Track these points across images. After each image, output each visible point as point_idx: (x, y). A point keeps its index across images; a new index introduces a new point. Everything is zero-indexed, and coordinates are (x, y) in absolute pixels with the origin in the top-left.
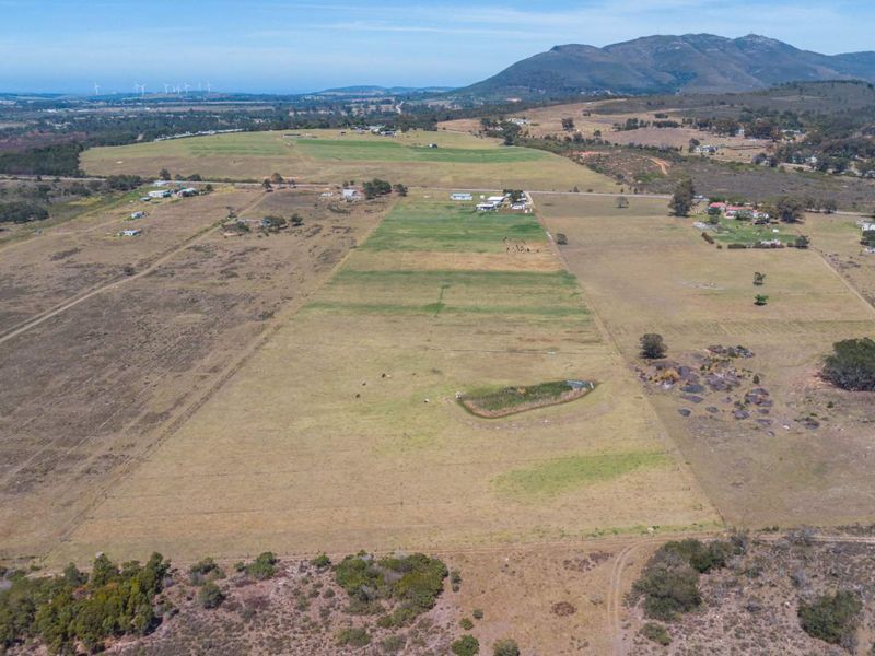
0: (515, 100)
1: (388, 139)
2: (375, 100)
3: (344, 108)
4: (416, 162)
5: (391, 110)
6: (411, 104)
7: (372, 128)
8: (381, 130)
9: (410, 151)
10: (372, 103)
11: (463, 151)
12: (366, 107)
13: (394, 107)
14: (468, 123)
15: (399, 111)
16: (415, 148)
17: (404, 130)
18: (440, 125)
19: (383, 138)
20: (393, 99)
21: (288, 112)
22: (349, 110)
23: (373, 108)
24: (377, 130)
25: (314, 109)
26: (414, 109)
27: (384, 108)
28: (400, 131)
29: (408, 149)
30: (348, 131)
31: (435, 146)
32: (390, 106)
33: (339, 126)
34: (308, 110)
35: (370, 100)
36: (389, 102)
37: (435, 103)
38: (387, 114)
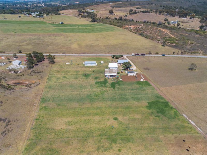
0: (77, 3)
1: (40, 19)
2: (36, 2)
3: (26, 5)
4: (55, 33)
5: (41, 5)
6: (47, 3)
7: (33, 14)
8: (37, 15)
9: (52, 27)
10: (35, 3)
11: (76, 25)
12: (33, 4)
13: (42, 5)
14: (71, 11)
15: (43, 6)
16: (53, 24)
17: (47, 15)
18: (61, 12)
19: (38, 19)
20: (41, 2)
21: (6, 6)
22: (27, 5)
23: (35, 5)
24: (35, 15)
25: (16, 5)
26: (48, 5)
27: (38, 5)
28: (45, 15)
29: (50, 25)
30: (22, 15)
31: (62, 23)
32: (40, 4)
33: (19, 13)
34: (14, 5)
35: (34, 2)
36: (40, 3)
37: (54, 3)
38: (40, 7)
